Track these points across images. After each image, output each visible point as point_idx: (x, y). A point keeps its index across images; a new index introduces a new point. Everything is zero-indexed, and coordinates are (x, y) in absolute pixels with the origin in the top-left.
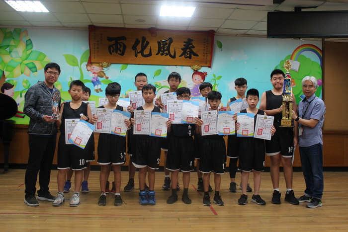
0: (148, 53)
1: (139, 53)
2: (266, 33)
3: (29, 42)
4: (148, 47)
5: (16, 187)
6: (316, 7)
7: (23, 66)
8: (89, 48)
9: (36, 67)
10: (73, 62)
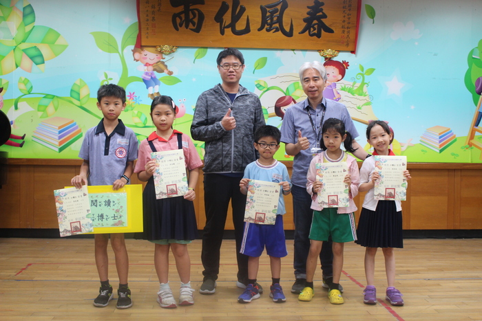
0: (243, 27)
1: (228, 27)
3: (28, 10)
4: (244, 17)
5: (13, 273)
7: (19, 54)
8: (137, 20)
9: (41, 56)
10: (109, 45)
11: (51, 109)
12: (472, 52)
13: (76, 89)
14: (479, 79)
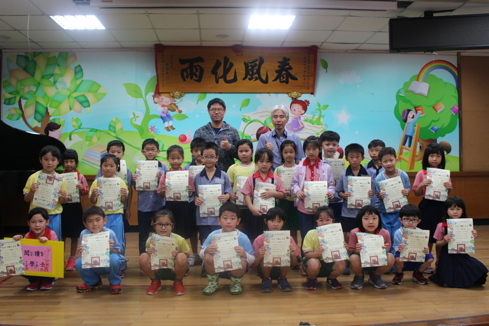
0: (232, 78)
1: (221, 78)
2: (387, 47)
3: (78, 69)
4: (232, 70)
6: (452, 11)
7: (72, 100)
8: (155, 74)
9: (88, 101)
10: (136, 92)
11: (95, 139)
12: (399, 92)
13: (113, 124)
14: (404, 111)
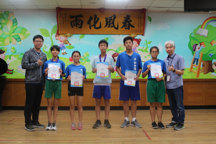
0: (99, 26)
1: (92, 26)
3: (15, 21)
4: (99, 22)
5: (7, 122)
7: (11, 37)
8: (57, 24)
9: (20, 38)
10: (46, 34)
12: (191, 34)
14: (194, 45)
